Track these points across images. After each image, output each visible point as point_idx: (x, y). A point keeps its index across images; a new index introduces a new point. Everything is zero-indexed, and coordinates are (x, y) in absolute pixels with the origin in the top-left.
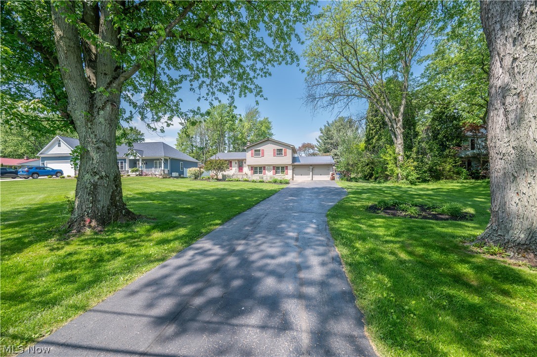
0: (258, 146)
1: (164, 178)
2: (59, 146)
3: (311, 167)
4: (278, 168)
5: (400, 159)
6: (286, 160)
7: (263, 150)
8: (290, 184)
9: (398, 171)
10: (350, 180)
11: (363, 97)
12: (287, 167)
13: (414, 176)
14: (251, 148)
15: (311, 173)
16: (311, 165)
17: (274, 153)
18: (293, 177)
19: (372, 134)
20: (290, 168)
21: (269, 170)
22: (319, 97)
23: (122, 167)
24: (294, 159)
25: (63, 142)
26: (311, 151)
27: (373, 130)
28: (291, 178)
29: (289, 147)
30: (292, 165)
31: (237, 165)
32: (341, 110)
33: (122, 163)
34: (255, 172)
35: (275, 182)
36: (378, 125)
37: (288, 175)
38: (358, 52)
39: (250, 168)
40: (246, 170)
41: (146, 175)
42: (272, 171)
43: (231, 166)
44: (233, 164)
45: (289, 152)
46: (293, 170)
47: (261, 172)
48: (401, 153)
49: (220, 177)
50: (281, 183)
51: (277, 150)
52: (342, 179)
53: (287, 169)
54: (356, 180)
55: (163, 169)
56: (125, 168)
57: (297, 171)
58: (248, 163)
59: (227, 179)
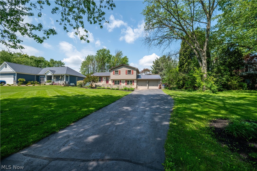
0: (117, 68)
1: (64, 86)
2: (6, 67)
3: (147, 81)
4: (128, 81)
5: (205, 76)
6: (133, 76)
7: (120, 71)
8: (134, 91)
9: (204, 84)
10: (171, 89)
11: (179, 39)
12: (133, 81)
13: (215, 87)
14: (113, 70)
15: (147, 85)
16: (147, 80)
17: (126, 73)
18: (137, 87)
19: (183, 62)
20: (135, 81)
21: (123, 83)
22: (152, 39)
23: (43, 80)
24: (138, 76)
25: (8, 65)
26: (148, 73)
27: (184, 60)
28: (136, 87)
29: (135, 70)
30: (137, 80)
31: (105, 79)
32: (165, 47)
33: (43, 77)
34: (115, 84)
35: (125, 90)
36: (187, 57)
37: (134, 86)
38: (178, 6)
39: (113, 81)
40: (110, 82)
41: (56, 84)
42: (125, 83)
43: (102, 80)
44: (103, 78)
45: (135, 72)
46: (137, 83)
47: (118, 84)
48: (206, 73)
49: (94, 86)
50: (129, 90)
51: (128, 71)
52: (166, 88)
53: (133, 82)
54: (174, 89)
55: (65, 81)
56: (45, 80)
57: (139, 83)
58: (111, 78)
59: (97, 88)
